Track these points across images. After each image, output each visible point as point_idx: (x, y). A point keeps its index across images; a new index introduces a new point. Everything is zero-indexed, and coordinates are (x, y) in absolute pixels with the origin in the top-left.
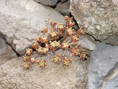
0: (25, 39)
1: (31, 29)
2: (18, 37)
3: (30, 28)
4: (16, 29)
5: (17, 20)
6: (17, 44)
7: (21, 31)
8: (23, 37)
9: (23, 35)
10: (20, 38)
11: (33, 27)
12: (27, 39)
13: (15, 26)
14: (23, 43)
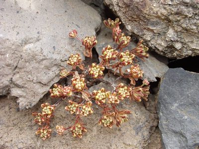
0: (35, 85)
1: (45, 61)
2: (19, 82)
3: (43, 60)
4: (13, 68)
5: (13, 47)
6: (21, 96)
7: (25, 69)
8: (30, 81)
9: (30, 76)
10: (25, 84)
11: (49, 56)
12: (40, 83)
13: (10, 62)
14: (32, 93)
